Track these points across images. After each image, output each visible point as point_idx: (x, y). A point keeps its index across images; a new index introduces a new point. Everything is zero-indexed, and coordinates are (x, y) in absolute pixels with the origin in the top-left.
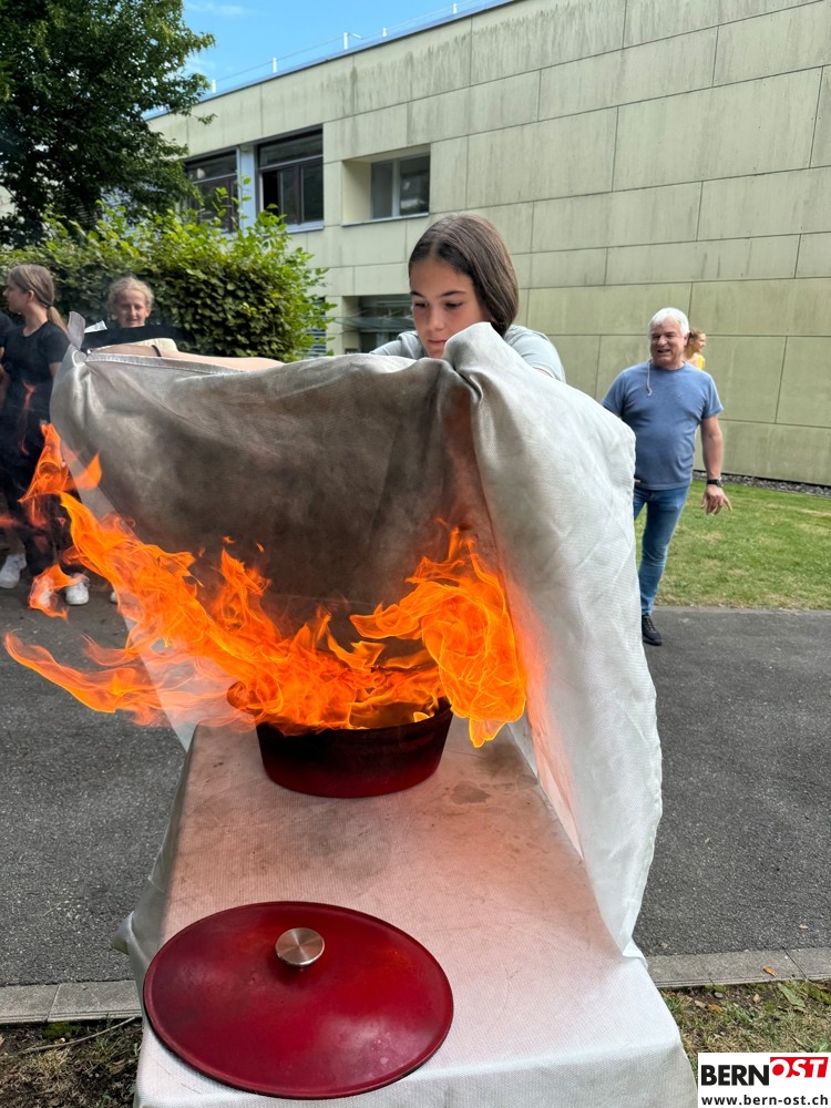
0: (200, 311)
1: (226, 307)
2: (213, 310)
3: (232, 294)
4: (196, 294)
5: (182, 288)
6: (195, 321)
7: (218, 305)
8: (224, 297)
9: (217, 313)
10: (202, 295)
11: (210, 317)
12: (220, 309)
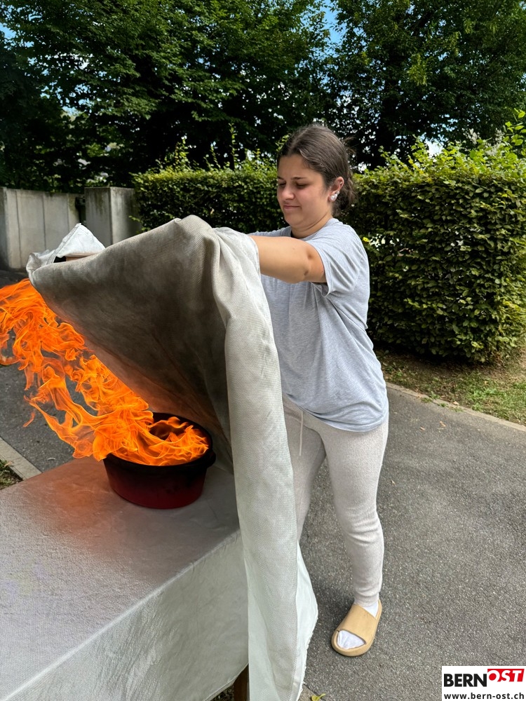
0: (454, 208)
1: (473, 205)
2: (463, 207)
3: (480, 196)
4: (454, 197)
5: (445, 192)
6: (451, 215)
7: (468, 204)
8: (473, 197)
9: (466, 209)
10: (458, 197)
11: (461, 212)
12: (468, 206)
